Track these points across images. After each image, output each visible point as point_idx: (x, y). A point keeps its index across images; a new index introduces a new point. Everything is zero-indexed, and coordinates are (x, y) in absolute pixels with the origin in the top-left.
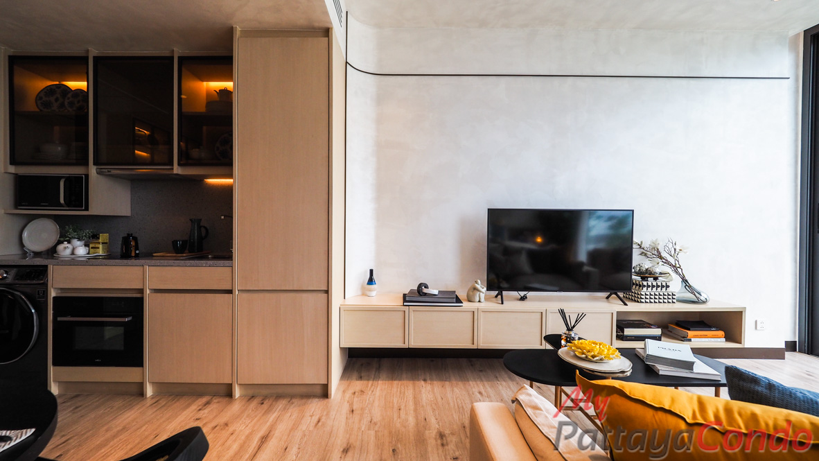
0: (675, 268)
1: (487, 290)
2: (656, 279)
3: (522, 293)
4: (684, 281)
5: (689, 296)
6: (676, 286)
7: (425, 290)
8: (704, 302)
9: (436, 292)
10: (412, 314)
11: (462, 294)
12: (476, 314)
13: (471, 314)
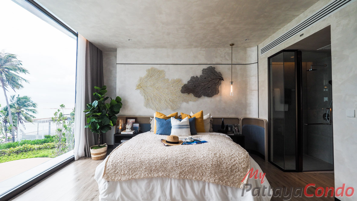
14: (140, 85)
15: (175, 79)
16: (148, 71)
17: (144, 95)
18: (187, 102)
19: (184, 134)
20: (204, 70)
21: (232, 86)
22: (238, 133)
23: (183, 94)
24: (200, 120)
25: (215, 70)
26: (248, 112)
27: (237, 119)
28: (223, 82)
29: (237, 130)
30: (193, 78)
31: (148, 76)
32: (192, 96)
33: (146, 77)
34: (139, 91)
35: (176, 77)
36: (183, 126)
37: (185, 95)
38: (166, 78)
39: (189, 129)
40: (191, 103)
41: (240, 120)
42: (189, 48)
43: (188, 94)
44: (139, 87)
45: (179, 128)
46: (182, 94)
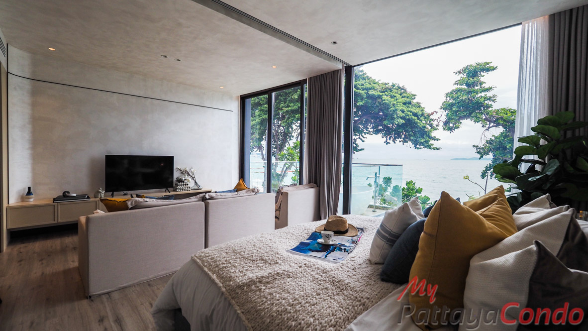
0: (193, 178)
1: (106, 192)
2: (183, 182)
3: (125, 192)
4: (196, 182)
5: (197, 188)
6: (191, 184)
7: (68, 194)
8: (201, 189)
9: (75, 195)
10: (59, 207)
11: (91, 195)
12: (98, 203)
13: (95, 203)
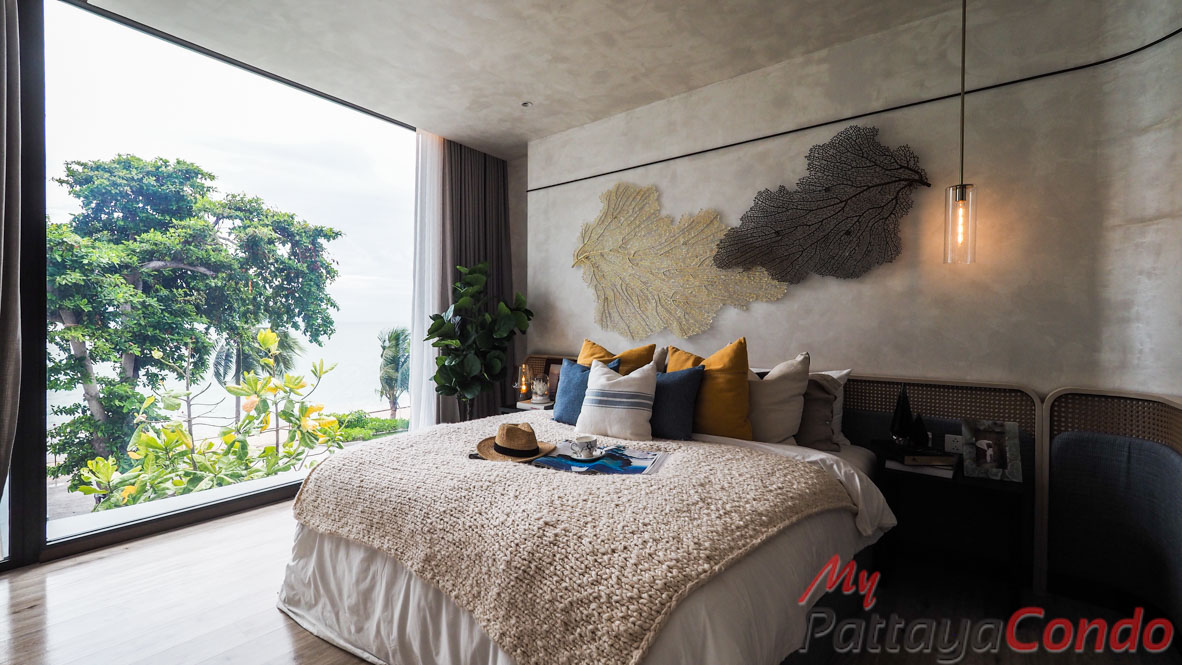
14: (582, 251)
15: (696, 212)
16: (608, 197)
17: (595, 282)
18: (745, 306)
19: (614, 429)
20: (815, 155)
21: (961, 211)
22: (996, 474)
23: (724, 272)
24: (721, 380)
25: (877, 139)
26: (1108, 357)
27: (1018, 396)
28: (923, 195)
29: (990, 452)
30: (765, 196)
31: (606, 214)
32: (761, 277)
33: (601, 221)
34: (580, 272)
35: (701, 204)
36: (615, 395)
37: (736, 275)
38: (664, 213)
39: (647, 414)
40: (760, 309)
41: (1037, 401)
42: (750, 71)
43: (747, 269)
44: (583, 257)
45: (600, 402)
46: (723, 274)
